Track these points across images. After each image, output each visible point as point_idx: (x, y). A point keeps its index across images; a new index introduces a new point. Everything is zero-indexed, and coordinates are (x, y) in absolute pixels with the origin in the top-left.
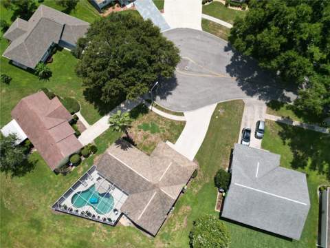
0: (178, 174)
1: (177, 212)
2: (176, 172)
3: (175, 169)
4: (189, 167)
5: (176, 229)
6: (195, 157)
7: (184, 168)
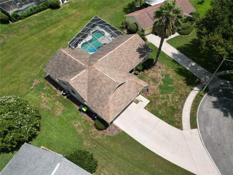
0: (100, 91)
1: (59, 100)
2: (103, 88)
3: (107, 86)
4: (108, 108)
5: (43, 97)
6: (125, 133)
7: (107, 100)
